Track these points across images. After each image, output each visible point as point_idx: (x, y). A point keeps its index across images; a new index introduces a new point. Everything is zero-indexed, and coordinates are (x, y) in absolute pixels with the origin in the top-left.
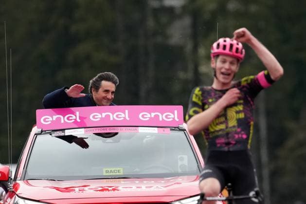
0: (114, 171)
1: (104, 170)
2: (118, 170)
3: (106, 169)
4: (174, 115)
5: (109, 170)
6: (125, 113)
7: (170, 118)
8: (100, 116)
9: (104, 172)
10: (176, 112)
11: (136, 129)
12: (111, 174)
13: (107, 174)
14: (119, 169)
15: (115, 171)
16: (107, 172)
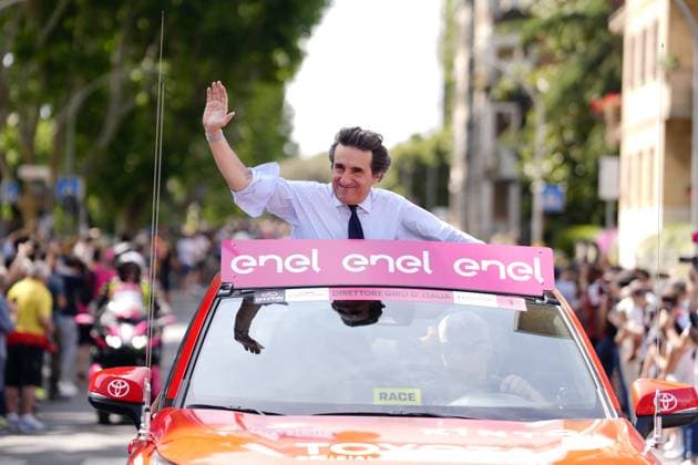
0: (400, 395)
1: (377, 392)
2: (410, 394)
3: (382, 390)
4: (533, 268)
5: (389, 391)
6: (421, 259)
7: (524, 275)
8: (365, 262)
9: (377, 396)
10: (537, 262)
11: (447, 297)
12: (393, 402)
13: (383, 402)
14: (411, 391)
15: (403, 397)
16: (383, 396)
